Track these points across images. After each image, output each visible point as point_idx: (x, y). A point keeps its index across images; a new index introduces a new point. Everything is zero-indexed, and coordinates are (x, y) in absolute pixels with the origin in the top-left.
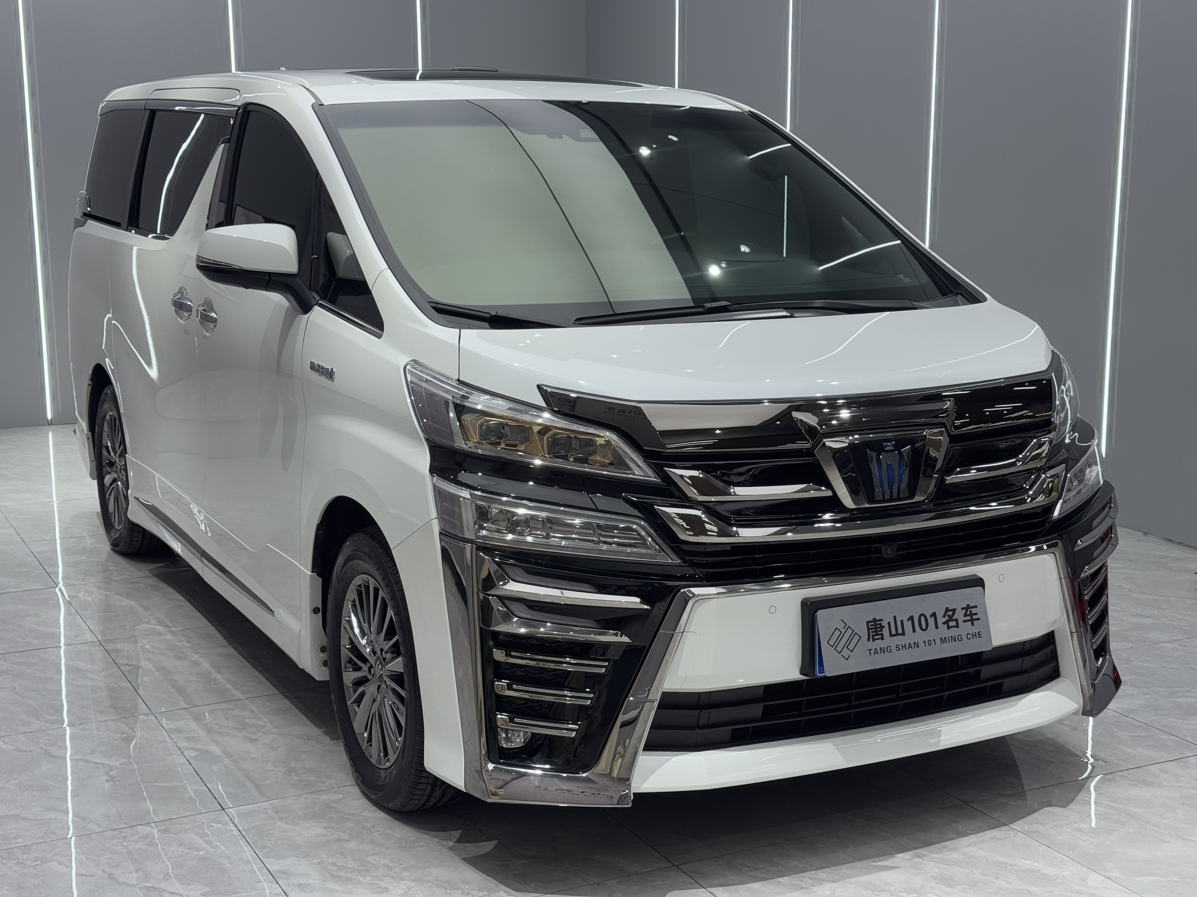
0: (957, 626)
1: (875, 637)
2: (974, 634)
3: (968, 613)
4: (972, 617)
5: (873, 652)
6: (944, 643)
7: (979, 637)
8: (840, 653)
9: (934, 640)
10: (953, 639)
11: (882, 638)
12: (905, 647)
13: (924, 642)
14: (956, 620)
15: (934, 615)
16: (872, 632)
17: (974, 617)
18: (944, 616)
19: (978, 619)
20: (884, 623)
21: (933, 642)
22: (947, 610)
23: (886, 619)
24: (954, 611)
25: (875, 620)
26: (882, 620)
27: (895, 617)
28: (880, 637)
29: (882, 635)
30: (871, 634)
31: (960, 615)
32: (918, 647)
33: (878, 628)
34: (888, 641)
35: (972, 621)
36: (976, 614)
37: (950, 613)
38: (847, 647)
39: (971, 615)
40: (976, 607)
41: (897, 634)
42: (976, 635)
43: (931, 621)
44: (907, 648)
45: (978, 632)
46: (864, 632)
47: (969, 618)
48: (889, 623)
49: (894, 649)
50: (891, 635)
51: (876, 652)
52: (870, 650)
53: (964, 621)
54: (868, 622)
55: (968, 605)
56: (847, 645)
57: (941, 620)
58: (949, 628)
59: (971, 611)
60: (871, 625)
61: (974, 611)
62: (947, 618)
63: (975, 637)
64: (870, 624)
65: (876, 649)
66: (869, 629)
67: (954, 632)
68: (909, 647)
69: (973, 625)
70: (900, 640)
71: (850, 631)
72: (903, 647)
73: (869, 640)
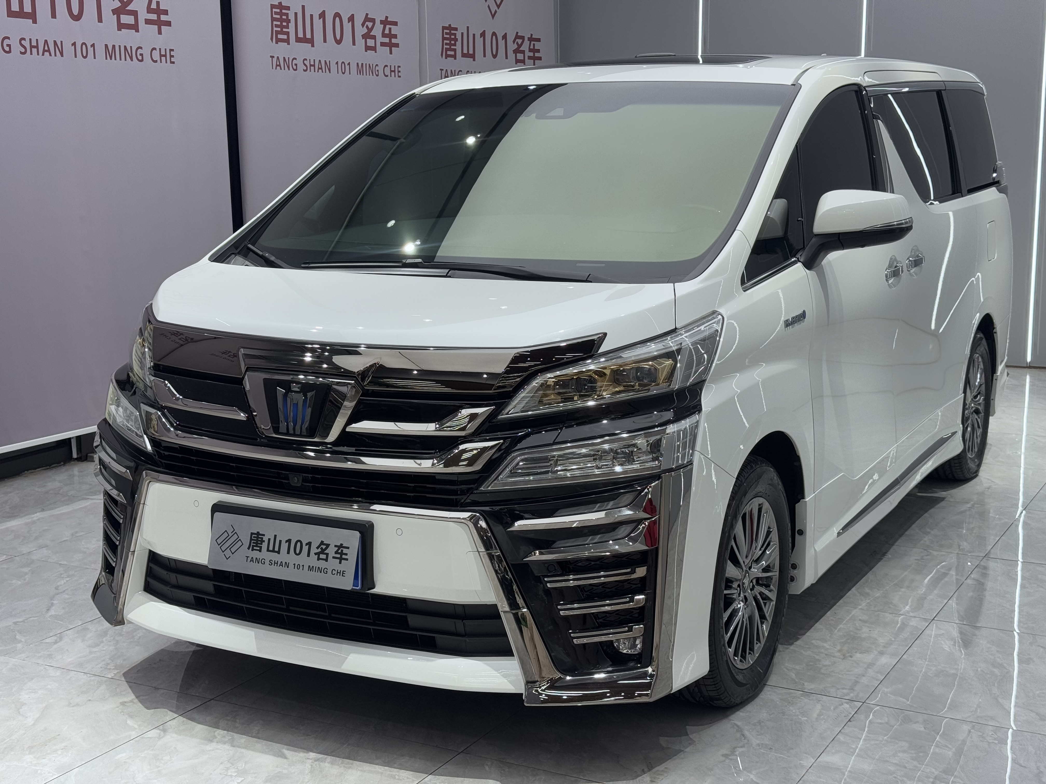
0: (326, 560)
1: (255, 548)
2: (339, 571)
3: (340, 551)
4: (341, 556)
5: (249, 559)
6: (311, 571)
7: (343, 576)
8: (223, 552)
9: (303, 566)
10: (320, 570)
11: (260, 551)
12: (277, 563)
13: (295, 564)
14: (327, 554)
15: (309, 544)
16: (253, 543)
17: (344, 556)
18: (318, 548)
19: (347, 559)
20: (265, 539)
21: (301, 567)
22: (322, 543)
23: (268, 536)
24: (328, 545)
25: (258, 533)
26: (264, 535)
27: (275, 536)
28: (258, 548)
29: (261, 547)
30: (252, 544)
31: (331, 551)
32: (288, 567)
33: (260, 541)
34: (264, 554)
35: (341, 559)
36: (346, 554)
37: (324, 547)
38: (230, 549)
39: (342, 554)
40: (348, 548)
41: (273, 551)
42: (340, 573)
43: (305, 548)
44: (279, 565)
45: (343, 571)
46: (246, 541)
47: (338, 556)
48: (269, 539)
49: (267, 562)
50: (268, 550)
51: (252, 560)
52: (248, 557)
53: (334, 558)
54: (252, 534)
55: (342, 544)
56: (230, 547)
57: (314, 550)
58: (319, 559)
59: (342, 551)
60: (254, 537)
61: (345, 551)
62: (319, 550)
63: (339, 574)
64: (253, 535)
65: (252, 558)
66: (251, 540)
67: (322, 564)
68: (280, 565)
69: (340, 563)
70: (274, 557)
71: (236, 536)
72: (275, 563)
73: (249, 548)
